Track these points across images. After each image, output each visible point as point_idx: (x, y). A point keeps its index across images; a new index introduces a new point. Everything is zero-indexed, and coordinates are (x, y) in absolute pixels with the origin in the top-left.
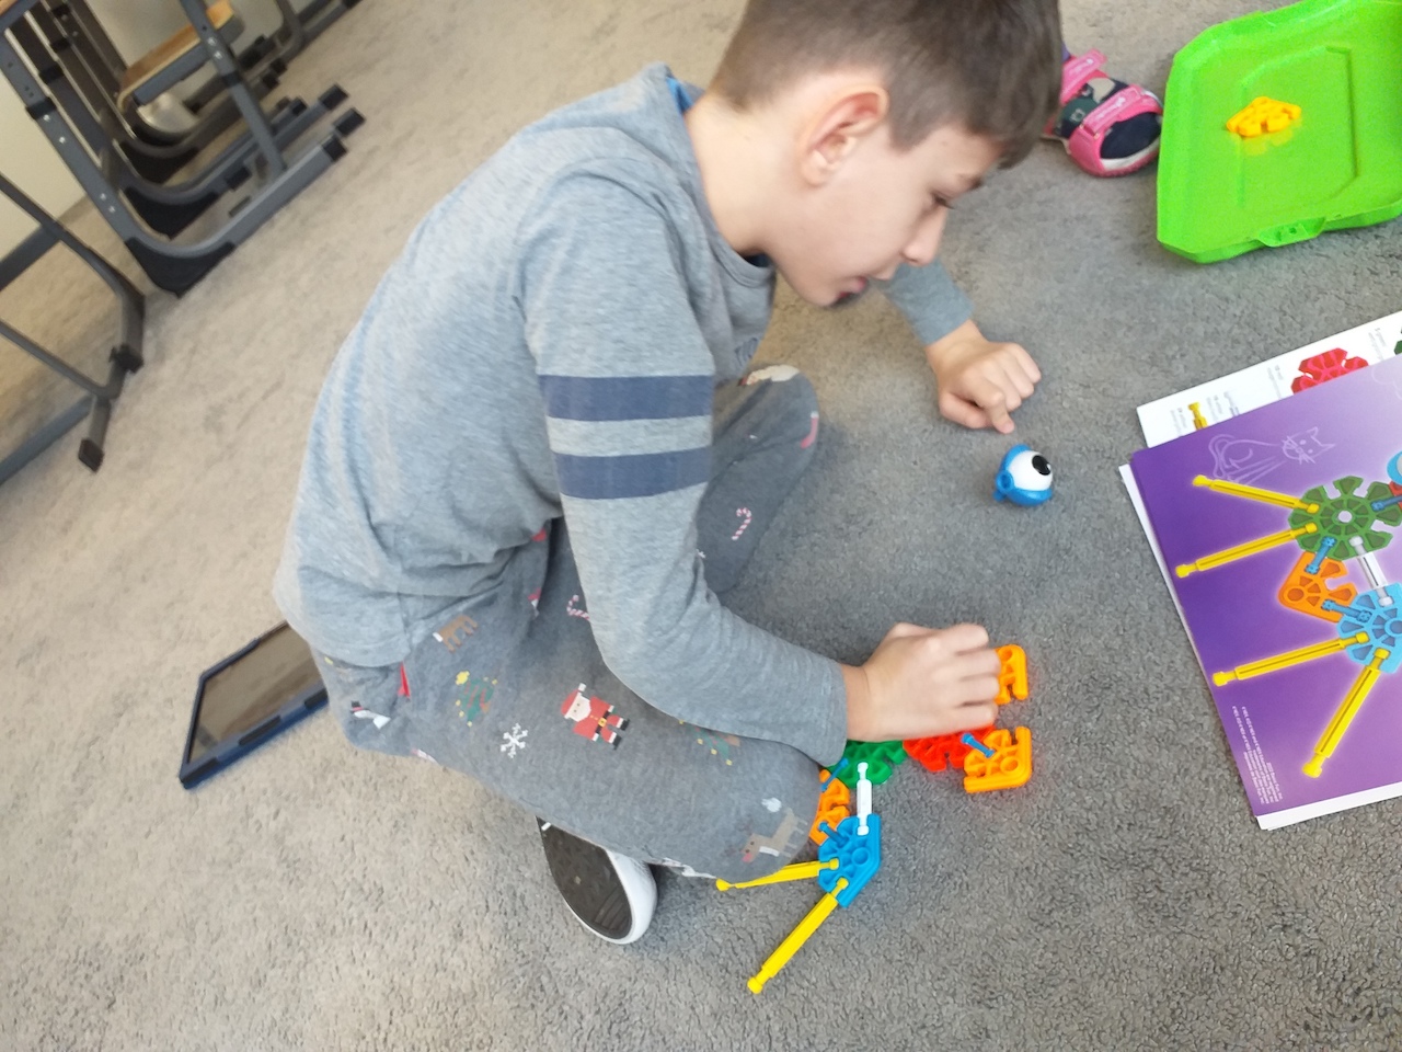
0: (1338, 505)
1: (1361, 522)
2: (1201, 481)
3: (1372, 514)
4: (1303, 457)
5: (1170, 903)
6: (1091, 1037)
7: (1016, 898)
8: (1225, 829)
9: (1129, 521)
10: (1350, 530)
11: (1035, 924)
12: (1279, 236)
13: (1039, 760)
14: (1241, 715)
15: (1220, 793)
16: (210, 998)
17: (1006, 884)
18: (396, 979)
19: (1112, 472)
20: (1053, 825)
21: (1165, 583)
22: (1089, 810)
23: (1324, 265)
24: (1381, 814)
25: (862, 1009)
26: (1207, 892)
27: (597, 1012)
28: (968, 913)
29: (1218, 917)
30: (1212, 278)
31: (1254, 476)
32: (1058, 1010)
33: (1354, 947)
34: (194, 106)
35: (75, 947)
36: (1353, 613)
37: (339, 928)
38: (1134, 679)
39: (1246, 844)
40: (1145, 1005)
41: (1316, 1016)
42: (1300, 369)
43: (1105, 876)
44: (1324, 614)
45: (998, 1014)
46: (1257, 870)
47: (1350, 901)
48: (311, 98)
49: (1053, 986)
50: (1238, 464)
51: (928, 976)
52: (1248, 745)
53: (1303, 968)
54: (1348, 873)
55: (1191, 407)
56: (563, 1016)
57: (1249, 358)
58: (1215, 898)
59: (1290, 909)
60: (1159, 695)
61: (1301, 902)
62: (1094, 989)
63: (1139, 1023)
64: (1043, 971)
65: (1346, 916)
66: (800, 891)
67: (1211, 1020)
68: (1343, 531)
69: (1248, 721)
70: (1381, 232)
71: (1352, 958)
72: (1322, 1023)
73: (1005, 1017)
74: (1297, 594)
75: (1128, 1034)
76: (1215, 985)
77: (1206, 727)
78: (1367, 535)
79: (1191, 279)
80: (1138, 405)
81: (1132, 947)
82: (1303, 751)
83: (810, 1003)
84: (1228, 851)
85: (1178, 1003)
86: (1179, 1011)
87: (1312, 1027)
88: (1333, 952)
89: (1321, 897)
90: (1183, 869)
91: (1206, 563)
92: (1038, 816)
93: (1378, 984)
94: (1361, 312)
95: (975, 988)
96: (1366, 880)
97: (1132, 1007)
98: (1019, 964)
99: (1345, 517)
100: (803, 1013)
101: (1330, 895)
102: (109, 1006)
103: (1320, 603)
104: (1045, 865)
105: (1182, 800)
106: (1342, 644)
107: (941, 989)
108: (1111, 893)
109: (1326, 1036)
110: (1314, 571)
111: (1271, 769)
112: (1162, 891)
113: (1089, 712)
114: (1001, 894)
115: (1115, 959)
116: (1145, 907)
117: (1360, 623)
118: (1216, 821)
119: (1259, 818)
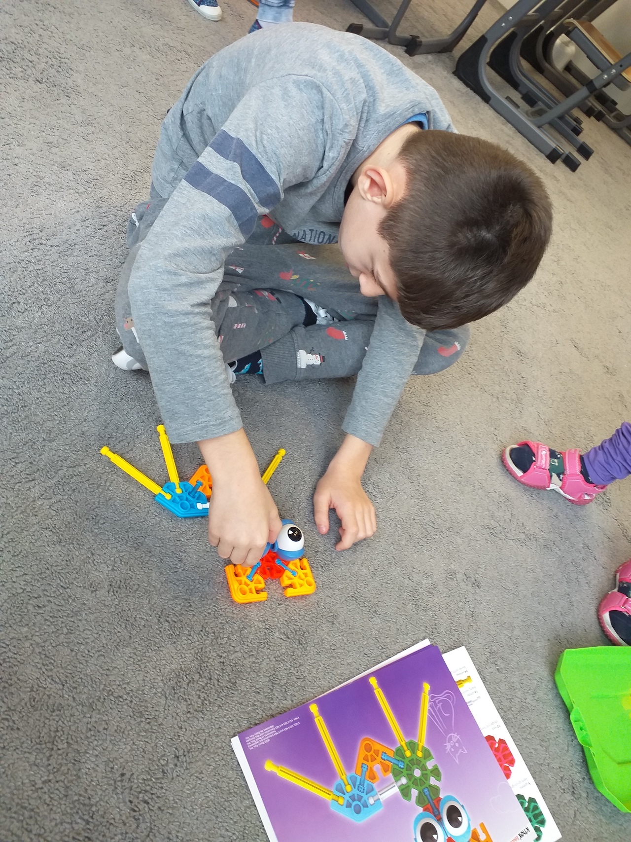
0: (423, 768)
1: (416, 782)
2: (427, 687)
3: (421, 788)
4: (448, 746)
5: (182, 690)
6: (101, 651)
7: (173, 600)
8: (228, 718)
9: (397, 647)
10: (410, 776)
11: (160, 614)
12: (576, 721)
13: (253, 606)
14: (294, 722)
15: (248, 714)
16: (50, 139)
17: (181, 594)
18: (77, 247)
19: (424, 634)
20: (217, 618)
21: (364, 671)
22: (229, 638)
23: (563, 749)
24: (249, 808)
25: (98, 518)
26: (191, 710)
27: (75, 366)
28: (161, 573)
29: (178, 718)
30: (546, 684)
31: (434, 718)
32: (113, 631)
33: (172, 798)
34: (569, 68)
35: (69, 57)
36: (362, 783)
37: (101, 211)
38: (306, 658)
39: (222, 731)
40: (123, 680)
41: (129, 779)
42: (500, 739)
43: (192, 651)
44: (360, 765)
45: (106, 597)
46: (207, 738)
47: (197, 794)
48: (582, 138)
49: (126, 627)
50: (439, 708)
51: (122, 554)
52: (278, 727)
53: (156, 769)
54: (213, 791)
55: (469, 677)
56: (70, 346)
57: (502, 709)
58: (189, 715)
59: (188, 759)
60: (299, 674)
61: (193, 766)
62: (128, 651)
63: (112, 678)
64: (133, 620)
65: (188, 792)
66: (160, 475)
67: (119, 719)
68: (409, 772)
69: (292, 726)
70: (587, 780)
71: (165, 797)
72: (126, 784)
73: (105, 600)
74: (368, 748)
75: (104, 672)
76: (139, 720)
77: (284, 702)
78: (409, 786)
79: (544, 672)
80: (466, 646)
81: (154, 670)
82: (279, 759)
83: (98, 488)
84: (216, 720)
85: (126, 699)
86: (121, 700)
87: (123, 778)
88: (167, 786)
89: (197, 777)
90: (202, 695)
91: (379, 694)
92: (221, 609)
93: (152, 814)
94: (537, 773)
95: (119, 581)
96: (210, 802)
97: (120, 673)
98: (136, 606)
99: (417, 773)
100: (91, 484)
101: (199, 782)
102: (38, 81)
103: (365, 762)
104: (194, 615)
105: (242, 692)
106: (344, 777)
107: (115, 563)
108: (183, 655)
109: (118, 786)
110: (383, 757)
111: (266, 742)
112: (188, 685)
113: (284, 633)
114: (174, 591)
115: (146, 661)
116: (178, 676)
117: (357, 787)
118: (232, 712)
119: (237, 738)
